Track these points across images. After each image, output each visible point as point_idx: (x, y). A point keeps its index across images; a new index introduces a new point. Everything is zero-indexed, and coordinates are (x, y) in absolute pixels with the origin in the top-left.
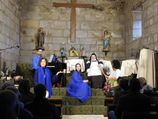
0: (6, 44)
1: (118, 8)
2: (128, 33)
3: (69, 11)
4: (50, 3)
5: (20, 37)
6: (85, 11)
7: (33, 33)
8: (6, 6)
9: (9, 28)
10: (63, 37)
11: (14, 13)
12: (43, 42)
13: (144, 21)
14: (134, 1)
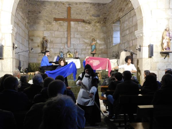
1: (101, 22)
2: (109, 40)
3: (66, 24)
4: (51, 18)
5: (29, 44)
6: (77, 24)
7: (39, 41)
8: (19, 20)
9: (22, 36)
10: (61, 43)
11: (24, 25)
12: (47, 47)
13: (122, 31)
14: (113, 17)
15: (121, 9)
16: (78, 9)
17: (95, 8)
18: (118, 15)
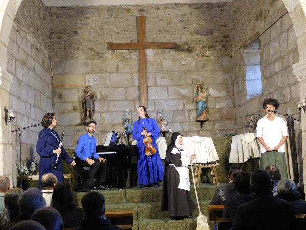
0: (29, 118)
1: (217, 45)
2: (238, 88)
3: (135, 55)
4: (101, 44)
5: (53, 104)
6: (162, 54)
7: (75, 97)
8: (26, 53)
9: (35, 89)
10: (126, 99)
11: (41, 63)
12: (94, 111)
13: (265, 66)
14: (244, 33)
15: (261, 14)
16: (161, 20)
17: (201, 15)
18: (254, 28)
